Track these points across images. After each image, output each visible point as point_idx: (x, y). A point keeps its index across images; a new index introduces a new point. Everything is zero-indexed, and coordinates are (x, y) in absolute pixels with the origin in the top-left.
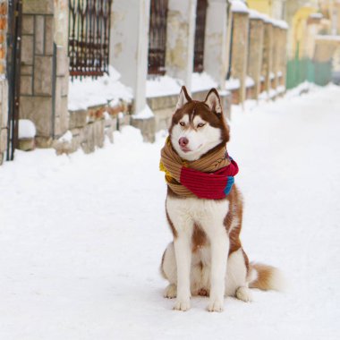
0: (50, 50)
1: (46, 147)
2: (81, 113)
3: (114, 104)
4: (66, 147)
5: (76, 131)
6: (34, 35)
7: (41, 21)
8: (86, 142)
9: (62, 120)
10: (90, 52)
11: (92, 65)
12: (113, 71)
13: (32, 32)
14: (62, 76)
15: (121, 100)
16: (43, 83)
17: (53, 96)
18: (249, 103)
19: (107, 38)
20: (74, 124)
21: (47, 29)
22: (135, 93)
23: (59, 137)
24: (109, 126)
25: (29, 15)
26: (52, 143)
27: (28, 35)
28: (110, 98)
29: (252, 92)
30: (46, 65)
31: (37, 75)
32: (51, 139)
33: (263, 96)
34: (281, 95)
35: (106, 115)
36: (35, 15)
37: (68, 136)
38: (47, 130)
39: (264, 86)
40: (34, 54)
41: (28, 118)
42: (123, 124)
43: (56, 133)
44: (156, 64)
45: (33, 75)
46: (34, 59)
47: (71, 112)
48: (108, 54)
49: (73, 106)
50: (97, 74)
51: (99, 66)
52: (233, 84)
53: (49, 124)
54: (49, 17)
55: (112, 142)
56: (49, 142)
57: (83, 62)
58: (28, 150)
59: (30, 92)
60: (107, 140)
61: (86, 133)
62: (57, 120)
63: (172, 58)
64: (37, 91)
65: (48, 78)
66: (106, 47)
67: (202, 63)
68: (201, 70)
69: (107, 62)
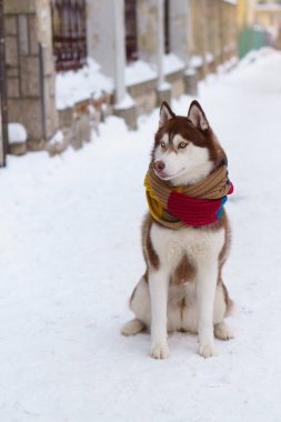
0: (35, 50)
1: (39, 150)
2: (68, 111)
3: (97, 96)
4: (59, 148)
5: (65, 129)
6: (17, 36)
7: (23, 21)
8: (74, 138)
9: (52, 120)
10: (71, 46)
11: (71, 59)
12: (92, 65)
13: (14, 32)
14: (49, 76)
15: (103, 92)
16: (31, 86)
17: (41, 98)
18: (210, 78)
19: (84, 30)
20: (63, 122)
21: (31, 29)
22: (116, 83)
23: (50, 138)
24: (94, 119)
25: (10, 15)
26: (44, 145)
27: (10, 35)
28: (92, 91)
29: (213, 67)
30: (33, 66)
31: (24, 77)
32: (42, 141)
33: (221, 69)
34: (235, 66)
35: (91, 109)
36: (16, 15)
37: (59, 137)
38: (38, 133)
39: (222, 59)
40: (19, 56)
41: (17, 121)
42: (108, 115)
43: (48, 134)
44: (131, 53)
45: (19, 77)
46: (19, 60)
47: (60, 112)
48: (85, 46)
49: (60, 105)
50: (77, 67)
51: (79, 58)
52: (196, 61)
53: (40, 128)
54: (32, 16)
55: (98, 134)
56: (40, 145)
58: (20, 155)
59: (17, 95)
60: (93, 135)
61: (74, 130)
62: (48, 122)
64: (25, 93)
65: (35, 79)
66: (84, 39)
67: (167, 44)
68: (167, 51)
69: (85, 55)
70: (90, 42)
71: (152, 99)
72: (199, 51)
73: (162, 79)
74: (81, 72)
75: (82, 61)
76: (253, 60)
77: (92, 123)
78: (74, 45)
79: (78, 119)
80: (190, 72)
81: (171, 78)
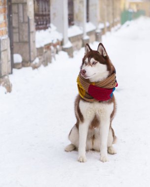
0: (26, 20)
1: (27, 66)
2: (41, 48)
3: (55, 42)
4: (37, 65)
5: (40, 57)
6: (18, 13)
7: (21, 6)
8: (44, 61)
9: (34, 53)
10: (43, 18)
11: (43, 24)
12: (53, 27)
13: (17, 12)
14: (32, 32)
15: (58, 40)
16: (24, 37)
17: (29, 42)
18: (108, 34)
19: (49, 11)
20: (39, 54)
21: (24, 10)
22: (63, 36)
23: (33, 61)
24: (53, 52)
25: (15, 4)
26: (30, 64)
27: (15, 13)
28: (53, 39)
29: (109, 29)
30: (25, 27)
31: (21, 32)
32: (29, 63)
33: (113, 29)
34: (119, 28)
35: (52, 48)
36: (18, 4)
37: (37, 61)
38: (27, 58)
39: (113, 25)
40: (19, 22)
41: (18, 53)
42: (60, 50)
43: (32, 59)
44: (71, 22)
45: (19, 33)
46: (19, 25)
47: (37, 49)
48: (49, 18)
49: (38, 45)
50: (46, 28)
51: (46, 24)
52: (101, 26)
53: (28, 56)
54: (25, 4)
55: (55, 59)
56: (28, 64)
57: (39, 23)
58: (19, 68)
59: (18, 41)
60: (53, 60)
61: (44, 57)
62: (32, 53)
63: (77, 17)
64: (21, 40)
65: (26, 34)
66: (49, 15)
67: (88, 17)
68: (88, 21)
69: (50, 22)
70: (52, 16)
71: (80, 43)
72: (103, 21)
73: (85, 34)
74: (47, 30)
75: (48, 25)
76: (128, 26)
77: (52, 54)
78: (44, 18)
79: (46, 52)
80: (98, 31)
81: (89, 33)
